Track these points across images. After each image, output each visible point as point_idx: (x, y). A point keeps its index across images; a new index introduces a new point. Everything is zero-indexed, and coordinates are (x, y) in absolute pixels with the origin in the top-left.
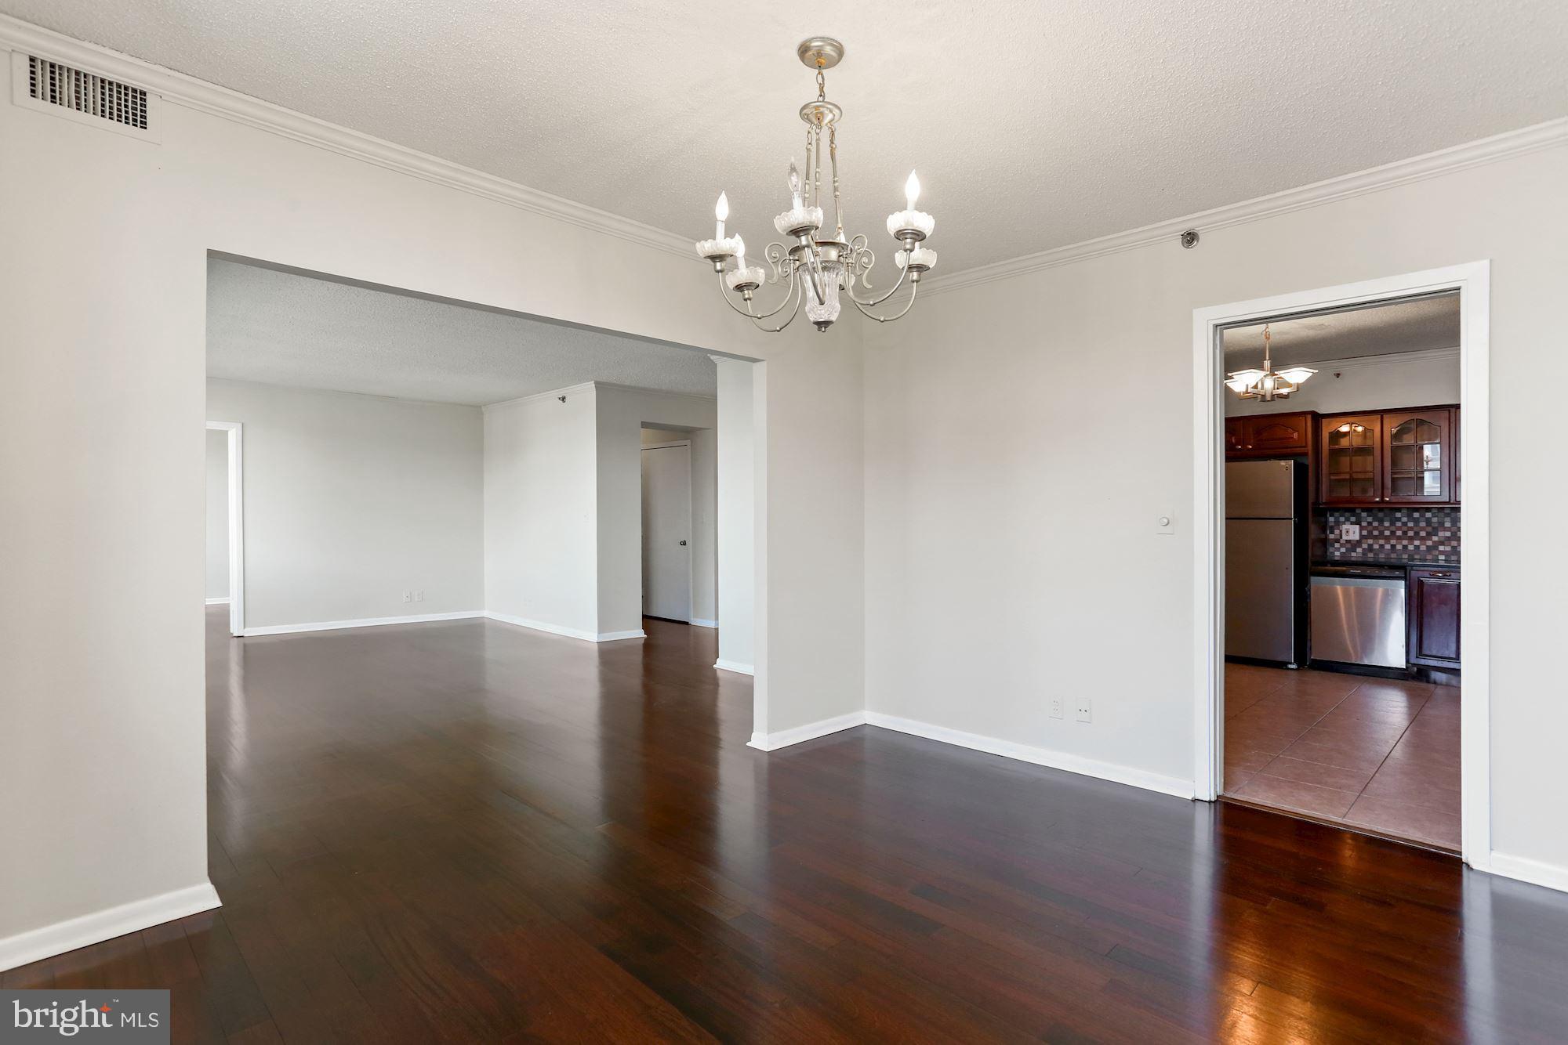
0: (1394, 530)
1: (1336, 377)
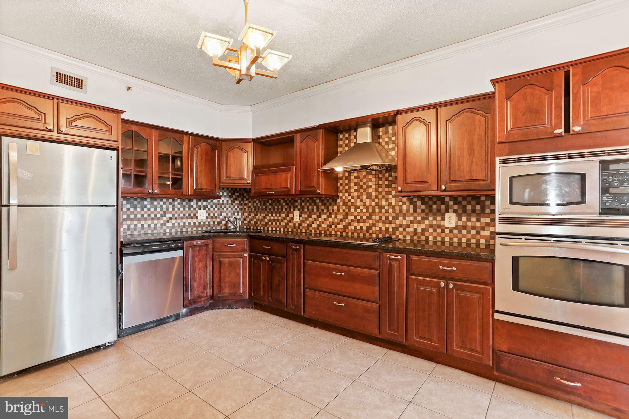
0: (143, 213)
1: (127, 89)
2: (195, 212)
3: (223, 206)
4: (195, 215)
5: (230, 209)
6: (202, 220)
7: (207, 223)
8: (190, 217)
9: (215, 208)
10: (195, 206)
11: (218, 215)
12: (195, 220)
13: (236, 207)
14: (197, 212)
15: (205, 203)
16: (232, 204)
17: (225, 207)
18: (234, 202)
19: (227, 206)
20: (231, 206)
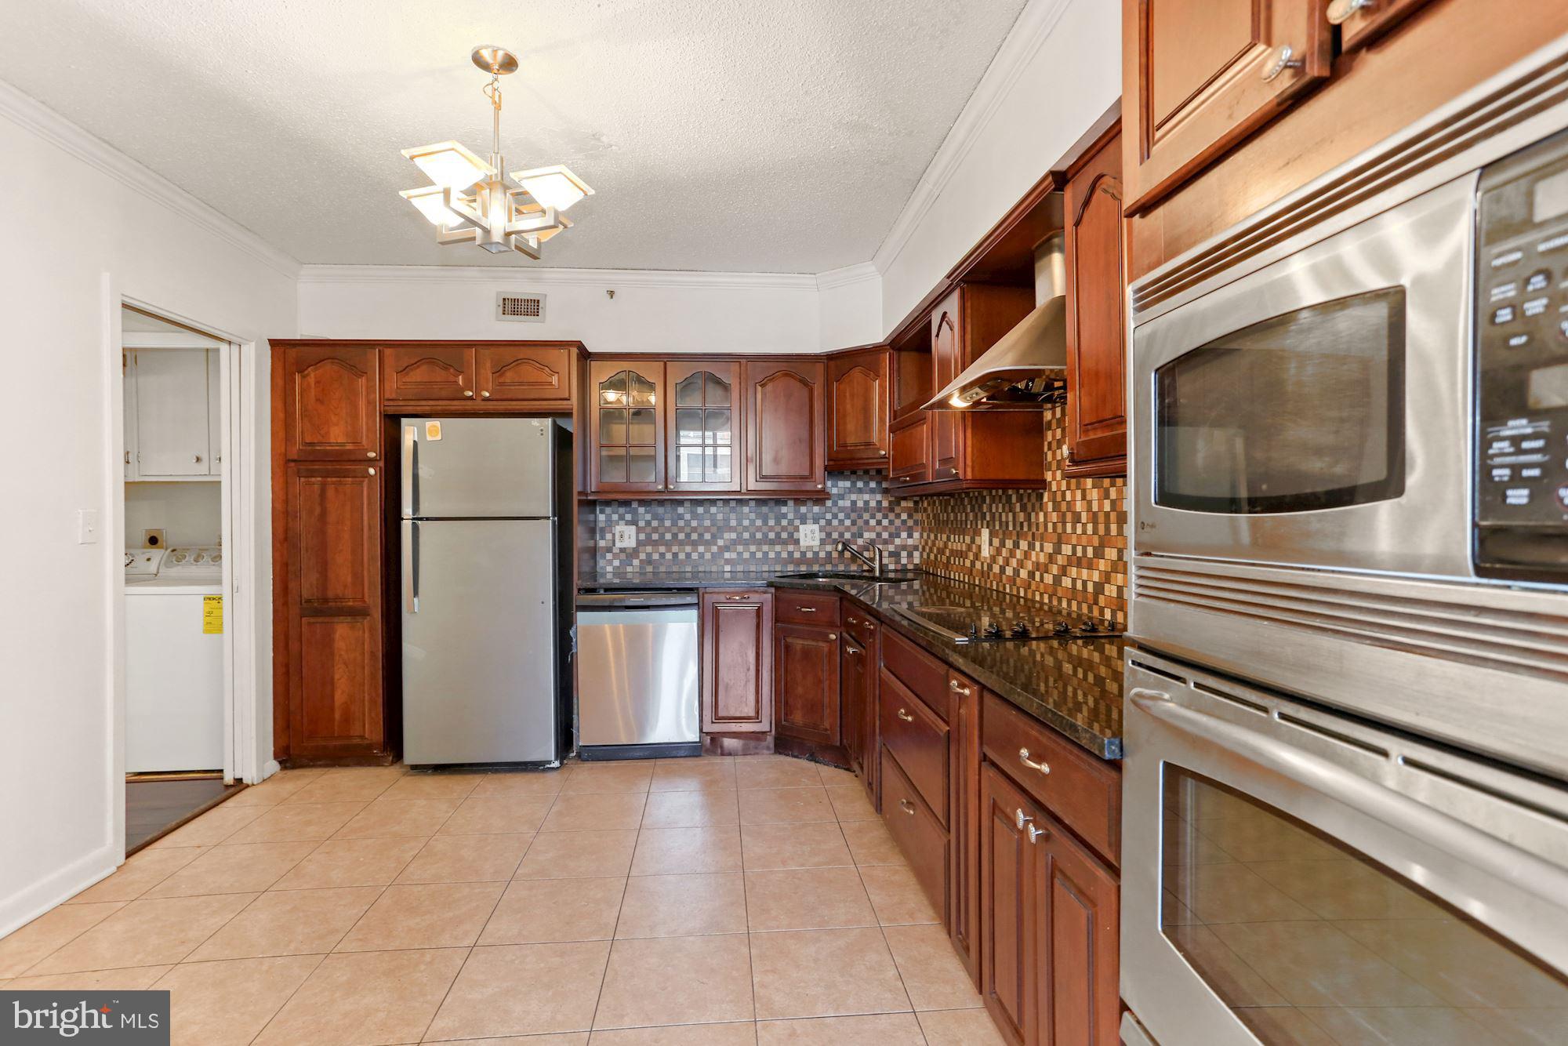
1: (609, 296)
2: (790, 529)
3: (866, 516)
4: (791, 535)
5: (885, 522)
6: (810, 548)
7: (822, 555)
8: (778, 540)
9: (843, 521)
10: (791, 516)
11: (891, 535)
12: (791, 548)
13: (904, 516)
14: (797, 529)
15: (818, 507)
16: (892, 510)
17: (873, 517)
18: (899, 504)
19: (879, 516)
20: (889, 514)
